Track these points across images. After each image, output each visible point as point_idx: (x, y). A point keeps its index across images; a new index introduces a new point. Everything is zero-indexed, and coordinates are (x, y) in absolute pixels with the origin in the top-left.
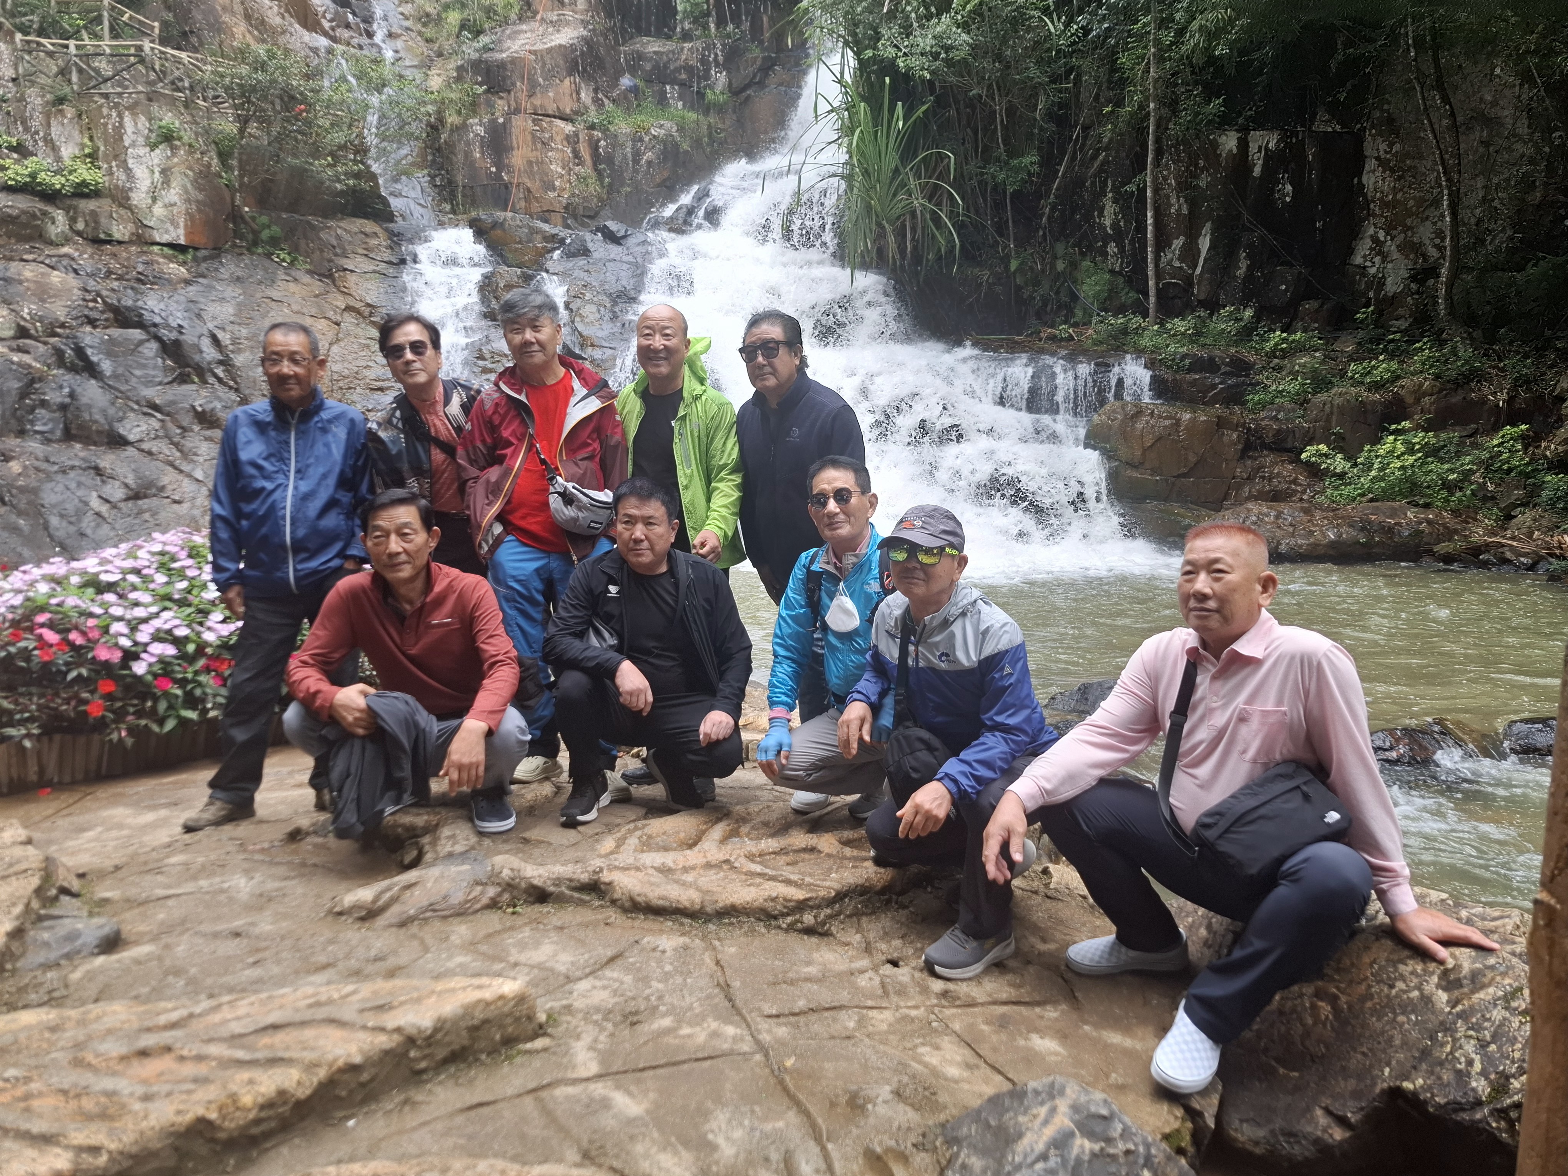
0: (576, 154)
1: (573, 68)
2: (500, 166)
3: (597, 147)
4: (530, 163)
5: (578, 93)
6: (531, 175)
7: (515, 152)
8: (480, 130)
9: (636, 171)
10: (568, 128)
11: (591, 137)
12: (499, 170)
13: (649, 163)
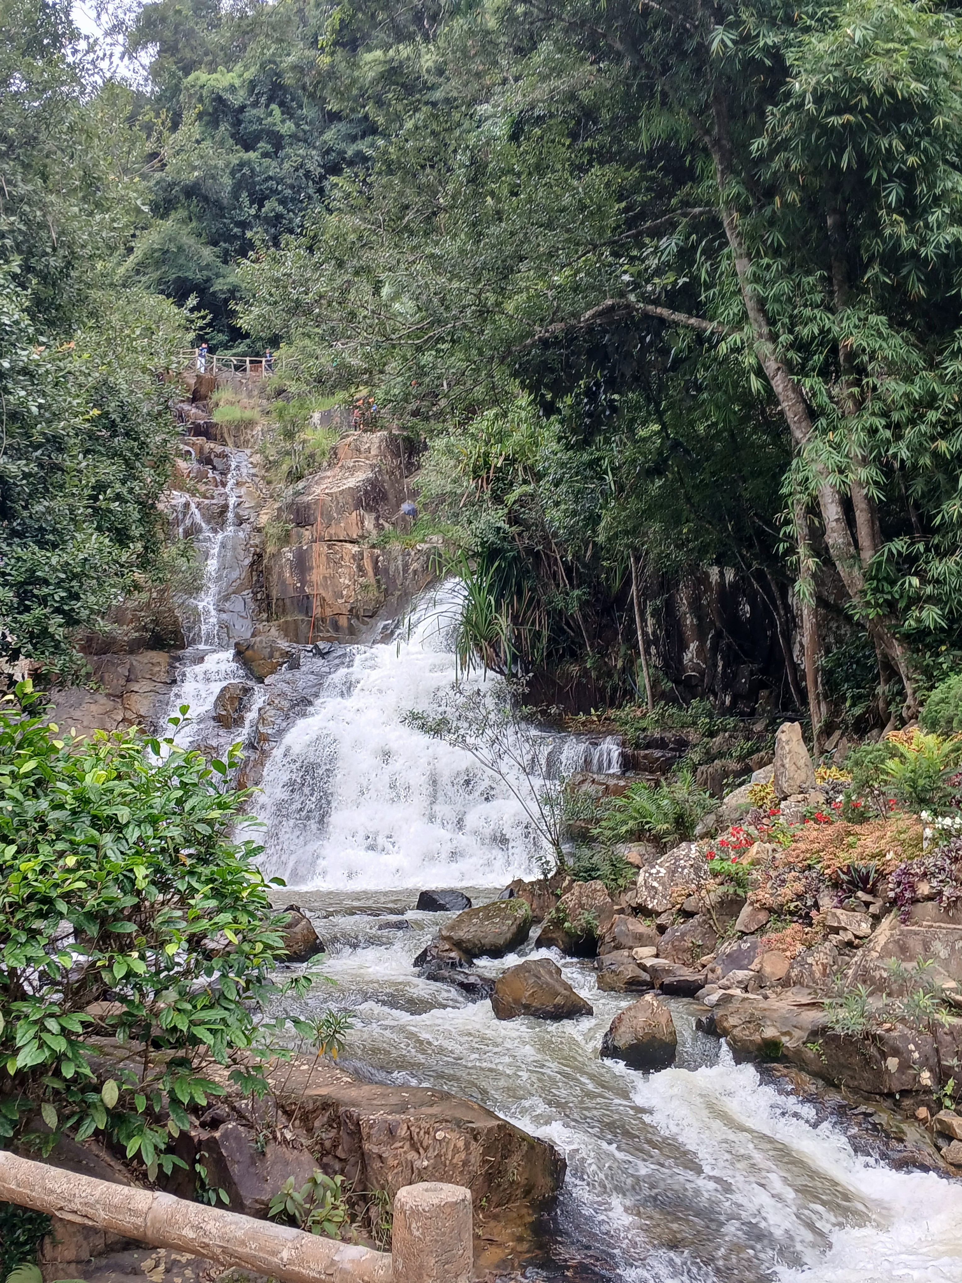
0: (361, 568)
1: (358, 504)
2: (303, 582)
3: (377, 562)
4: (325, 578)
5: (362, 523)
6: (326, 587)
7: (314, 571)
8: (290, 555)
9: (405, 578)
10: (355, 549)
11: (372, 555)
12: (303, 585)
13: (415, 572)
